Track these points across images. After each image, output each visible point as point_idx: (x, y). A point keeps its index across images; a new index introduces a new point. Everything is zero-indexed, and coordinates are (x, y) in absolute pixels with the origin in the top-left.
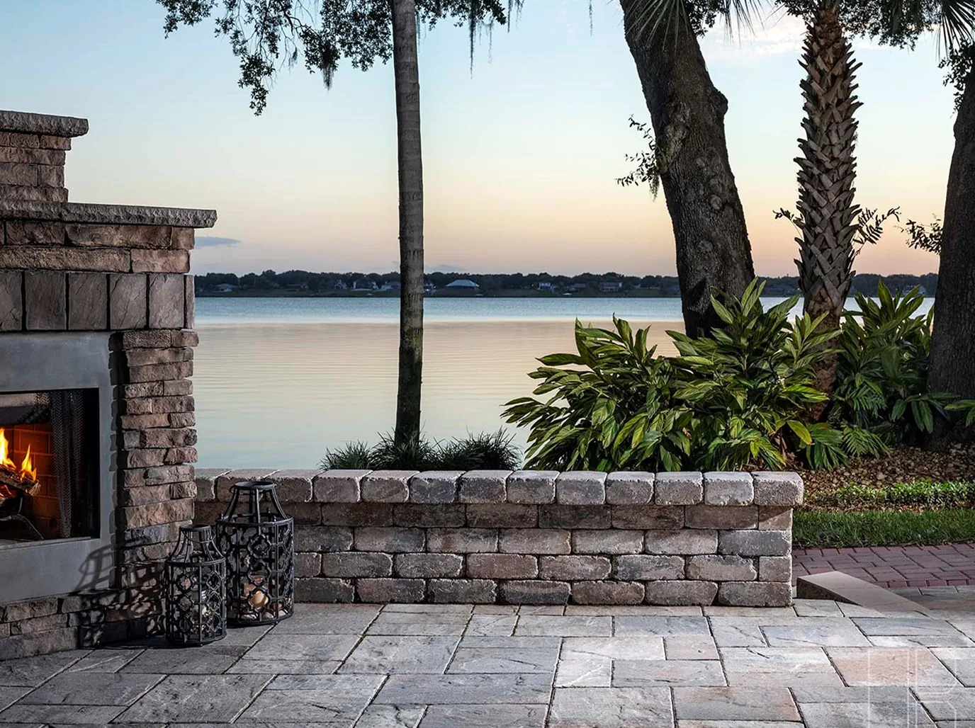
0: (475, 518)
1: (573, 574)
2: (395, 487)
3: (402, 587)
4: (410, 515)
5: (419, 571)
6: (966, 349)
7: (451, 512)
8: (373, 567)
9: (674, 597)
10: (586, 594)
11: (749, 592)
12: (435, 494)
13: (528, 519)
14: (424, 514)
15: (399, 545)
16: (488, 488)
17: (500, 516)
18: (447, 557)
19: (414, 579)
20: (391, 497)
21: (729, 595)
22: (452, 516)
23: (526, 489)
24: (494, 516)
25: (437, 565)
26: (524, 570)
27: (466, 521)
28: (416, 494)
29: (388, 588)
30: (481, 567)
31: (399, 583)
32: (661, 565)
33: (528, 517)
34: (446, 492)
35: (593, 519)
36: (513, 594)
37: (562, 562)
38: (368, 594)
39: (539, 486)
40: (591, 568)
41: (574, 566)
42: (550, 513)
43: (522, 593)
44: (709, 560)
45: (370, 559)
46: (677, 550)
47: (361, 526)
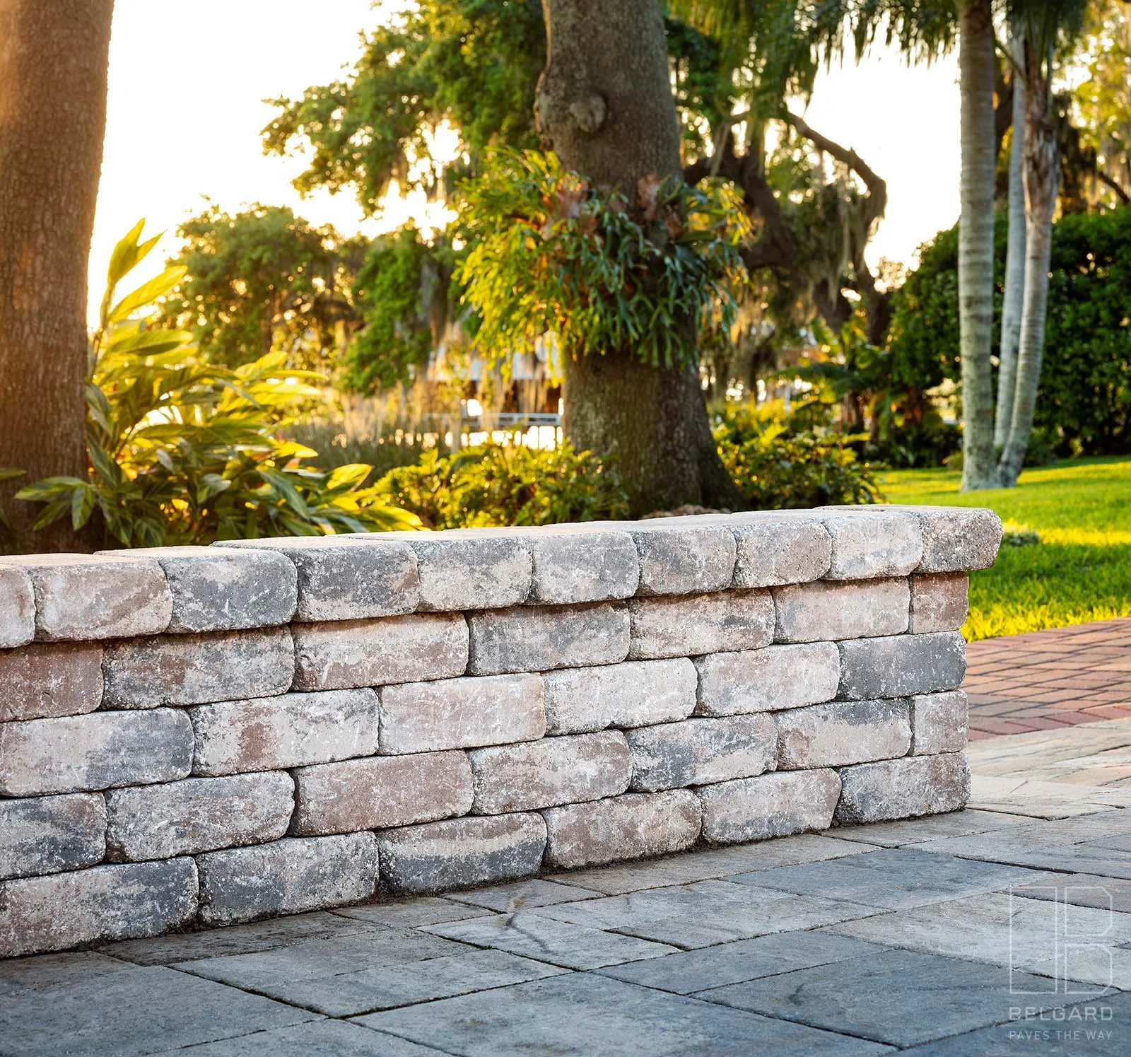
0: (324, 663)
1: (551, 790)
2: (136, 590)
3: (135, 889)
4: (153, 671)
5: (181, 835)
6: (35, 372)
7: (261, 653)
8: (53, 841)
9: (760, 820)
10: (580, 839)
11: (899, 784)
12: (244, 599)
13: (451, 655)
14: (190, 665)
15: (124, 766)
16: (376, 572)
17: (384, 651)
18: (254, 785)
19: (164, 860)
20: (124, 621)
21: (863, 798)
22: (264, 664)
23: (467, 568)
24: (369, 655)
25: (228, 811)
26: (442, 796)
27: (299, 672)
28: (191, 605)
29: (95, 896)
30: (337, 801)
31: (125, 878)
32: (734, 742)
33: (448, 650)
34: (272, 594)
35: (594, 641)
36: (416, 864)
37: (530, 761)
38: (38, 926)
39: (496, 560)
40: (590, 769)
41: (555, 769)
42: (502, 634)
43: (438, 860)
44: (826, 718)
45: (43, 819)
46: (764, 699)
47: (15, 719)
